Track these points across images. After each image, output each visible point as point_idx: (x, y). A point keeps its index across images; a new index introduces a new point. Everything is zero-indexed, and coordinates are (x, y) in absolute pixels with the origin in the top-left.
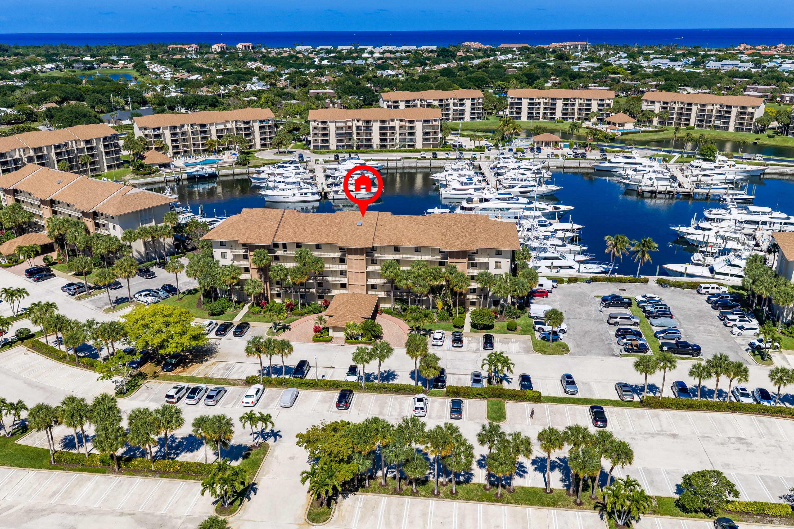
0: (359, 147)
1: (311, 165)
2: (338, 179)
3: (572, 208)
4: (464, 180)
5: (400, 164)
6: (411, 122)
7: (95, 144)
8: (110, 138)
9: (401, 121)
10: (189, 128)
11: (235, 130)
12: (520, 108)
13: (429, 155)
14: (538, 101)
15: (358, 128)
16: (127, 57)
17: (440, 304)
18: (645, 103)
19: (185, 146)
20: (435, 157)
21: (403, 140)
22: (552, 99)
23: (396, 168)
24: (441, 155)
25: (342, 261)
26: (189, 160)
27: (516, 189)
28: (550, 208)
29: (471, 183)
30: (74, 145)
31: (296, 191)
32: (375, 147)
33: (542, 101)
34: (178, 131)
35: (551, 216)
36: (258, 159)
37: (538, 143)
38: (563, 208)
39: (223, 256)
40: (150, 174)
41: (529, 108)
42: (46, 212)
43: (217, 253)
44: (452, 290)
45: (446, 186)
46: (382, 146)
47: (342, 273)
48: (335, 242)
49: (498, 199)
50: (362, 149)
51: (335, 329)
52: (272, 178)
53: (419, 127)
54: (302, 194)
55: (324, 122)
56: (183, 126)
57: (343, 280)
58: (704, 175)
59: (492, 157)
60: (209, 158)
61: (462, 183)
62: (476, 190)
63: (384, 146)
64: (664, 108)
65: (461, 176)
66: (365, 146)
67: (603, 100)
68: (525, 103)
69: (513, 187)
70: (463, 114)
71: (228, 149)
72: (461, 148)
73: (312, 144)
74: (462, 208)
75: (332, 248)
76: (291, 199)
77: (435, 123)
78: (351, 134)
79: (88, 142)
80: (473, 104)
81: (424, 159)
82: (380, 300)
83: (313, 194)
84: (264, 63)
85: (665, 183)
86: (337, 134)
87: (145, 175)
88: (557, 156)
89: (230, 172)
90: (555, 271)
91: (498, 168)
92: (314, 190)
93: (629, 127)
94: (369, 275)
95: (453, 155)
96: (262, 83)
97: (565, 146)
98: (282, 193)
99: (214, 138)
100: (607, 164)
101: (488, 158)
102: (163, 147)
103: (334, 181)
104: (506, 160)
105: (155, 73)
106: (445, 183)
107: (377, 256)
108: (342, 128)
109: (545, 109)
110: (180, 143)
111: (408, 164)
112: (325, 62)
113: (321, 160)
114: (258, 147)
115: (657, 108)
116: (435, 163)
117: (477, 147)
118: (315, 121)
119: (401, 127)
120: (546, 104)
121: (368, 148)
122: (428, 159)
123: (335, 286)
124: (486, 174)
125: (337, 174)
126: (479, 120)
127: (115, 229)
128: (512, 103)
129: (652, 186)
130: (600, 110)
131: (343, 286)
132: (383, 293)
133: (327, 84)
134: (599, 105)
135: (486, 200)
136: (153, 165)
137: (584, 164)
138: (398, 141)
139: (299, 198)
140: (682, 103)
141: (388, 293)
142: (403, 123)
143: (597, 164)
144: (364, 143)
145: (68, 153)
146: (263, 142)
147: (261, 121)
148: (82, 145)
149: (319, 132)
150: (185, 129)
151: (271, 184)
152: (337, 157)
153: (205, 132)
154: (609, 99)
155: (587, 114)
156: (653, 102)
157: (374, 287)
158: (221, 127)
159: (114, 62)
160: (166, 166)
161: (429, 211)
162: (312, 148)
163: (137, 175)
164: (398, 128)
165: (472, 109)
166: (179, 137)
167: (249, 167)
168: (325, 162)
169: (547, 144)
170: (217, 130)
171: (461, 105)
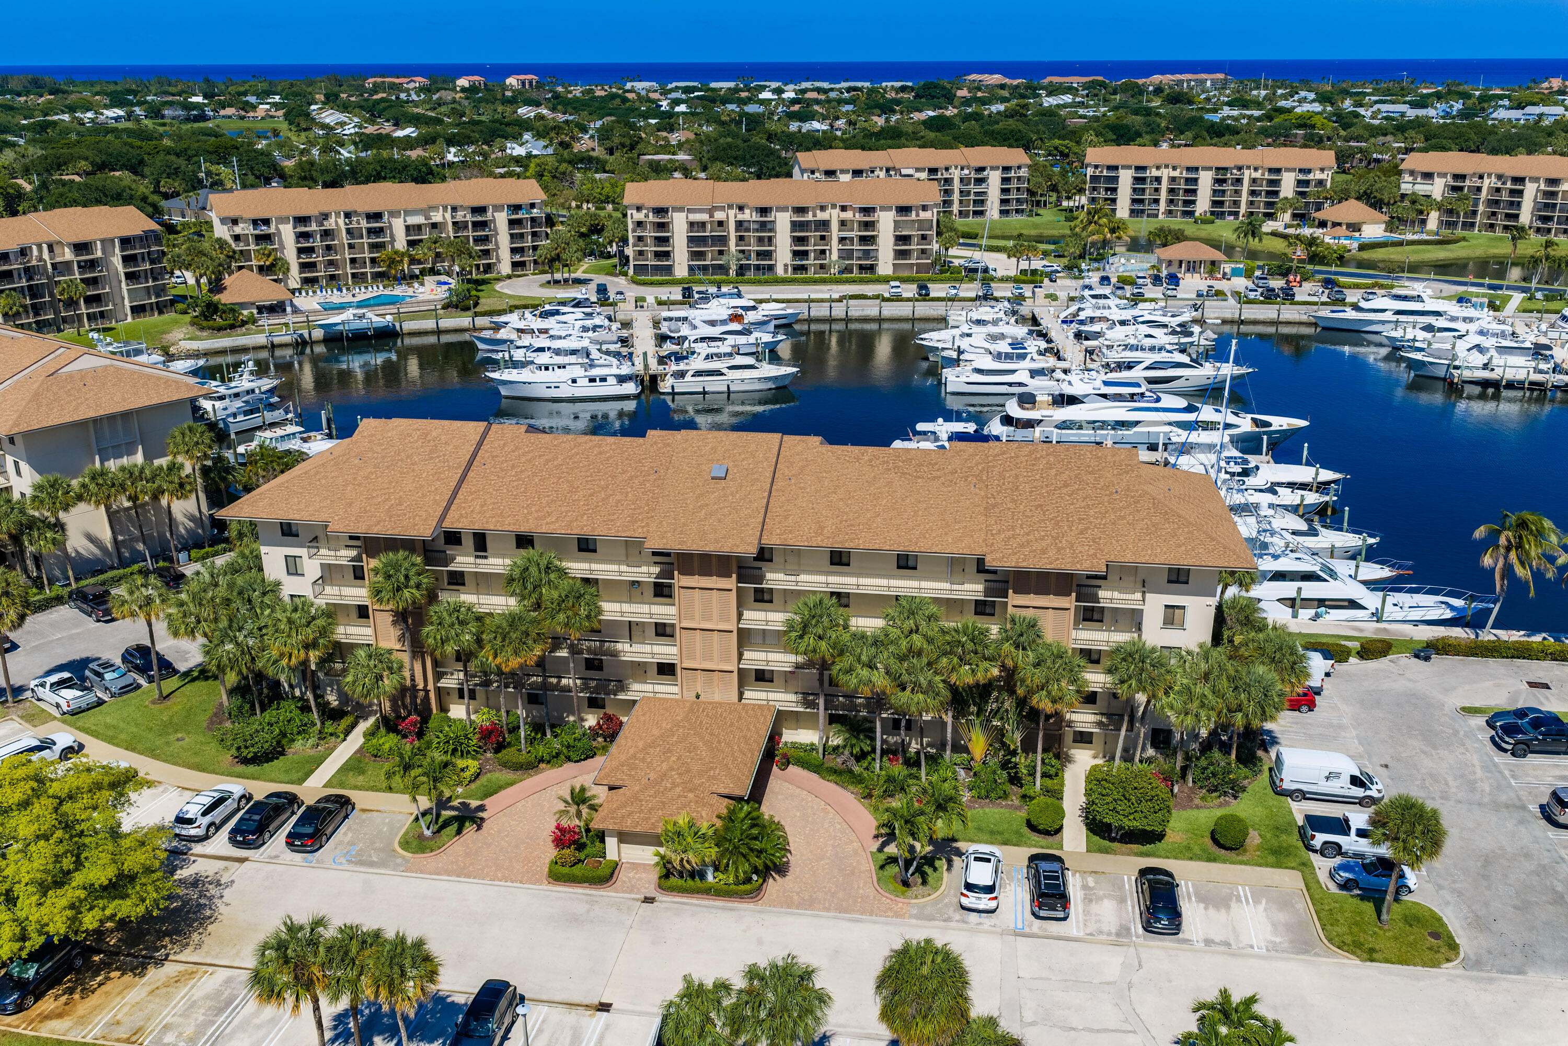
0: (742, 270)
1: (626, 310)
2: (686, 344)
3: (1302, 423)
4: (1003, 347)
5: (839, 311)
6: (867, 211)
7: (99, 254)
8: (140, 238)
9: (844, 208)
10: (341, 221)
11: (450, 227)
12: (1114, 190)
13: (910, 290)
14: (1155, 173)
15: (740, 224)
16: (277, 98)
17: (978, 743)
18: (1407, 178)
19: (331, 263)
20: (924, 295)
21: (848, 254)
22: (1189, 169)
23: (831, 320)
24: (937, 290)
25: (662, 591)
26: (336, 297)
27: (1137, 373)
28: (1245, 424)
29: (1022, 357)
30: (46, 256)
31: (578, 372)
32: (780, 271)
33: (1165, 174)
34: (314, 227)
35: (1249, 444)
36: (502, 295)
37: (1170, 263)
38: (1279, 423)
39: (293, 567)
40: (232, 327)
41: (1134, 190)
43: (273, 558)
44: (1022, 703)
45: (956, 362)
46: (796, 269)
47: (663, 631)
48: (637, 532)
49: (1104, 396)
50: (750, 275)
51: (624, 837)
52: (526, 340)
53: (886, 222)
54: (592, 380)
55: (660, 211)
56: (326, 216)
57: (665, 651)
59: (1063, 295)
60: (387, 292)
61: (999, 356)
62: (1034, 373)
63: (803, 268)
64: (1455, 189)
65: (994, 338)
66: (758, 268)
67: (1309, 171)
68: (1126, 178)
69: (1130, 366)
70: (982, 202)
71: (433, 272)
72: (986, 276)
73: (632, 263)
74: (1008, 420)
75: (630, 549)
76: (566, 391)
77: (924, 215)
78: (723, 240)
79: (81, 247)
80: (1005, 180)
81: (898, 298)
82: (782, 718)
83: (622, 379)
84: (553, 109)
85: (1521, 360)
86: (691, 240)
87: (220, 329)
88: (1219, 294)
89: (430, 324)
90: (1306, 614)
91: (1082, 322)
92: (625, 370)
93: (1374, 231)
94: (745, 638)
95: (970, 290)
96: (542, 143)
97: (1236, 273)
98: (543, 376)
99: (401, 244)
100: (1351, 314)
101: (1053, 297)
102: (273, 265)
103: (675, 348)
104: (1102, 302)
105: (324, 126)
106: (954, 355)
107: (775, 579)
108: (703, 224)
109: (1171, 191)
110: (318, 258)
111: (858, 309)
112: (682, 108)
113: (650, 299)
114: (505, 268)
115: (1437, 189)
116: (923, 309)
117: (1024, 272)
118: (639, 209)
119: (843, 223)
120: (1173, 179)
121: (765, 272)
122: (909, 300)
123: (639, 670)
124: (1053, 334)
125: (685, 330)
126: (1019, 217)
127: (18, 473)
128: (1094, 178)
129: (1485, 366)
130: (1302, 194)
131: (666, 670)
132: (792, 697)
133: (680, 145)
134: (1300, 183)
135: (1072, 400)
136: (243, 305)
137: (1289, 313)
138: (835, 256)
139: (584, 389)
140: (1499, 177)
141: (808, 700)
142: (848, 215)
143: (1325, 312)
144: (754, 261)
145: (29, 272)
146: (517, 258)
147: (514, 208)
148: (68, 255)
149: (649, 233)
150: (330, 223)
151: (518, 355)
152: (687, 293)
153: (379, 231)
154: (1322, 170)
155: (1269, 205)
156: (1428, 176)
157: (762, 677)
158: (418, 220)
159: (249, 108)
160: (276, 308)
161: (920, 427)
162: (631, 272)
163: (202, 329)
164: (835, 226)
165: (1004, 191)
166: (317, 242)
167: (476, 314)
168: (660, 303)
169: (1192, 267)
170: (408, 228)
171: (979, 181)
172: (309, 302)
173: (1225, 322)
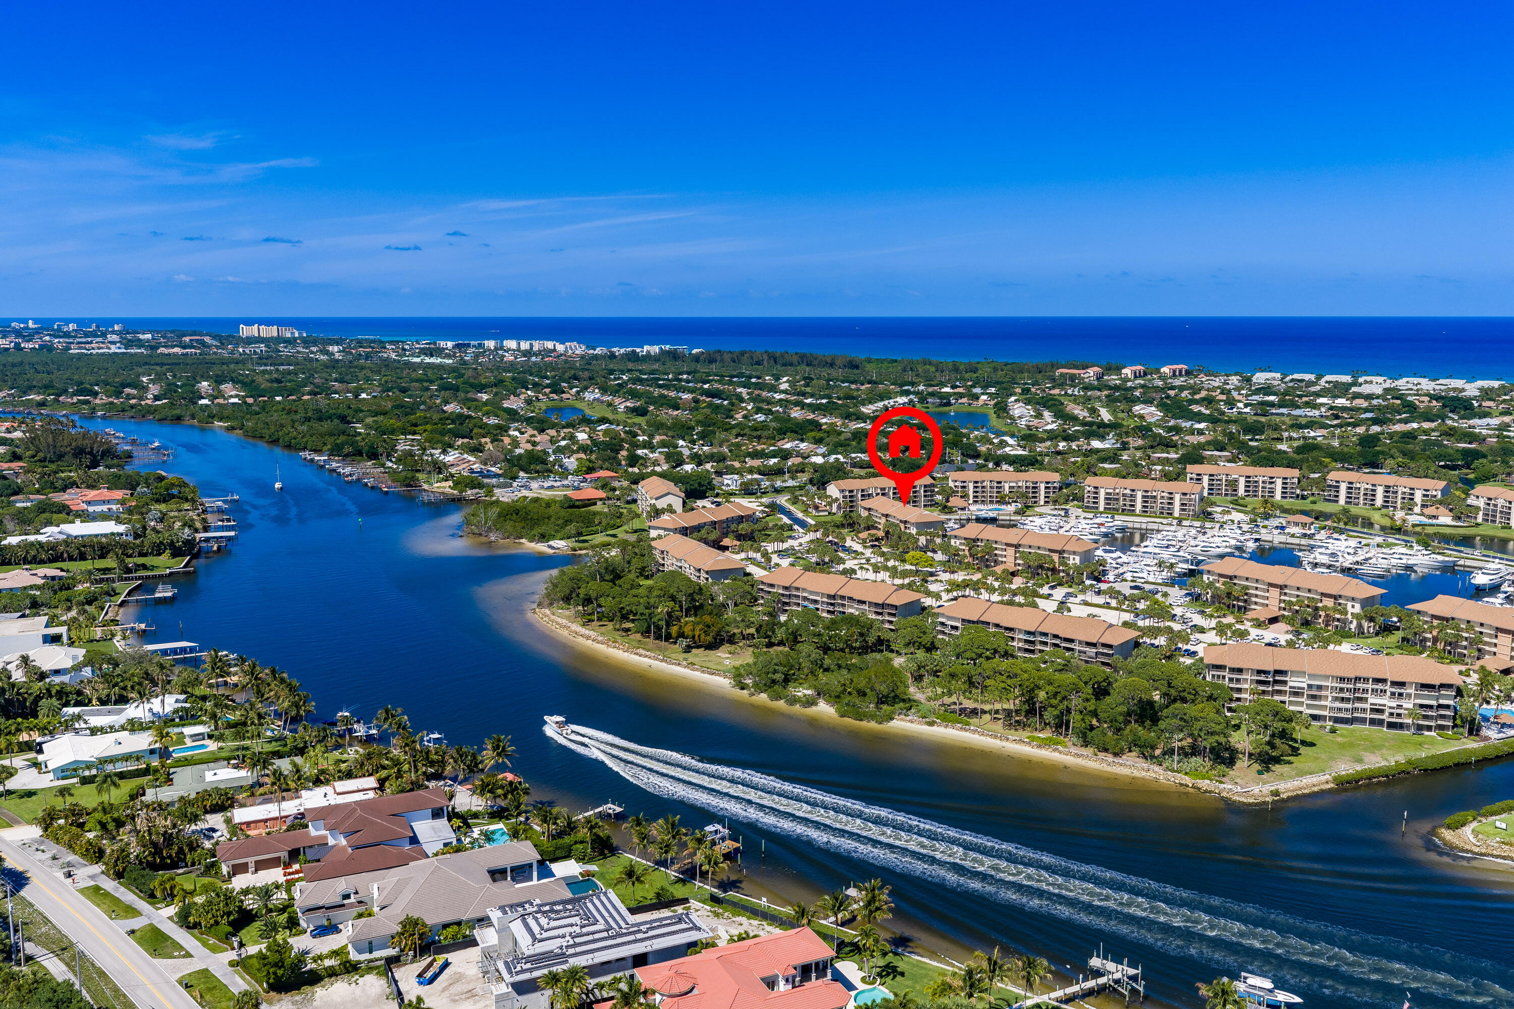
0: (1123, 510)
6: (1170, 494)
7: (918, 489)
8: (929, 485)
9: (1164, 492)
10: (988, 483)
11: (1024, 488)
12: (1338, 492)
14: (1359, 486)
16: (993, 390)
18: (1471, 497)
19: (983, 496)
21: (1163, 508)
22: (1374, 485)
26: (982, 507)
33: (1363, 486)
34: (980, 485)
36: (1034, 511)
41: (1348, 492)
42: (883, 520)
43: (953, 541)
46: (1143, 512)
53: (1177, 497)
55: (1096, 488)
56: (984, 481)
60: (999, 507)
63: (1146, 512)
64: (1488, 504)
67: (1428, 491)
68: (1343, 487)
71: (1014, 502)
73: (1085, 505)
75: (1002, 543)
78: (1117, 499)
79: (914, 487)
80: (1284, 483)
86: (1106, 499)
87: (947, 513)
89: (1008, 518)
94: (1016, 558)
99: (1006, 492)
102: (965, 496)
108: (1111, 494)
109: (1365, 494)
110: (979, 494)
114: (1042, 503)
115: (1481, 503)
118: (1089, 487)
119: (1162, 497)
120: (1367, 489)
121: (1132, 512)
128: (1330, 486)
134: (1424, 495)
136: (954, 507)
142: (1164, 495)
144: (1128, 508)
146: (1045, 500)
147: (1048, 483)
149: (1092, 495)
150: (985, 484)
153: (1000, 487)
154: (1436, 491)
158: (1014, 485)
159: (976, 397)
160: (963, 509)
164: (1158, 498)
165: (1284, 488)
166: (980, 490)
167: (1023, 516)
169: (1296, 524)
170: (1010, 487)
171: (1271, 483)
172: (972, 508)
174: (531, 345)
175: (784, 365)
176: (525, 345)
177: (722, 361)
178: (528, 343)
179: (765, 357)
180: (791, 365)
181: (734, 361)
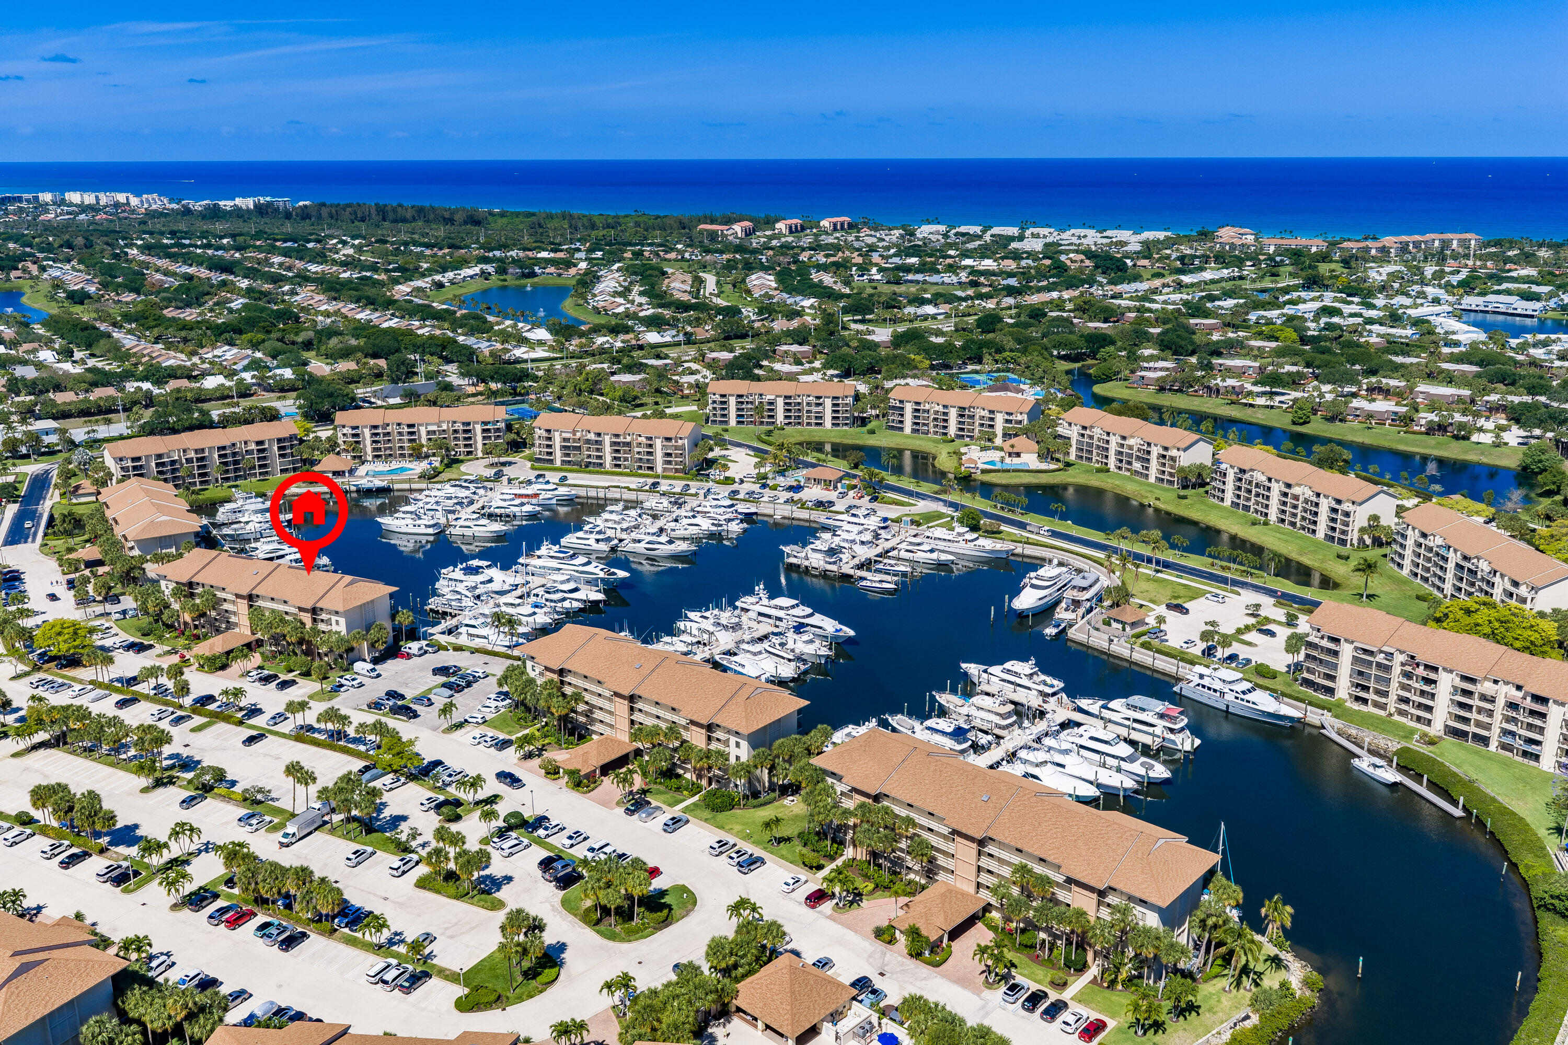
6: (650, 439)
7: (266, 446)
9: (639, 437)
10: (395, 428)
11: (450, 432)
12: (902, 415)
13: (648, 485)
14: (927, 407)
18: (1063, 424)
19: (388, 448)
20: (653, 488)
22: (944, 406)
27: (643, 545)
30: (243, 447)
31: (409, 521)
32: (608, 466)
33: (932, 407)
34: (380, 431)
41: (914, 416)
46: (615, 466)
48: (234, 587)
50: (589, 468)
53: (659, 445)
54: (414, 526)
55: (548, 431)
56: (387, 425)
58: (907, 551)
63: (618, 466)
64: (1082, 435)
67: (1011, 414)
68: (909, 408)
69: (639, 541)
70: (821, 418)
73: (535, 456)
75: (230, 592)
76: (404, 530)
77: (680, 442)
78: (579, 448)
79: (259, 443)
80: (835, 405)
85: (819, 556)
86: (564, 448)
87: (311, 483)
89: (407, 486)
95: (678, 487)
97: (842, 487)
98: (396, 522)
99: (423, 440)
100: (830, 521)
108: (569, 440)
109: (935, 419)
110: (382, 446)
113: (521, 479)
114: (479, 453)
115: (1074, 434)
118: (540, 429)
119: (638, 444)
120: (936, 412)
126: (845, 428)
129: (805, 558)
134: (1007, 421)
138: (633, 461)
140: (1101, 429)
142: (641, 440)
144: (594, 461)
145: (234, 454)
147: (485, 423)
148: (253, 446)
149: (544, 442)
150: (389, 429)
153: (414, 433)
154: (1021, 414)
156: (1071, 425)
158: (435, 428)
159: (571, 265)
160: (341, 474)
163: (304, 482)
165: (835, 412)
166: (382, 438)
168: (521, 482)
169: (819, 482)
170: (428, 433)
171: (818, 405)
173: (784, 518)
174: (97, 197)
175: (395, 221)
176: (89, 199)
177: (319, 217)
178: (93, 196)
179: (373, 212)
180: (404, 220)
181: (332, 217)
